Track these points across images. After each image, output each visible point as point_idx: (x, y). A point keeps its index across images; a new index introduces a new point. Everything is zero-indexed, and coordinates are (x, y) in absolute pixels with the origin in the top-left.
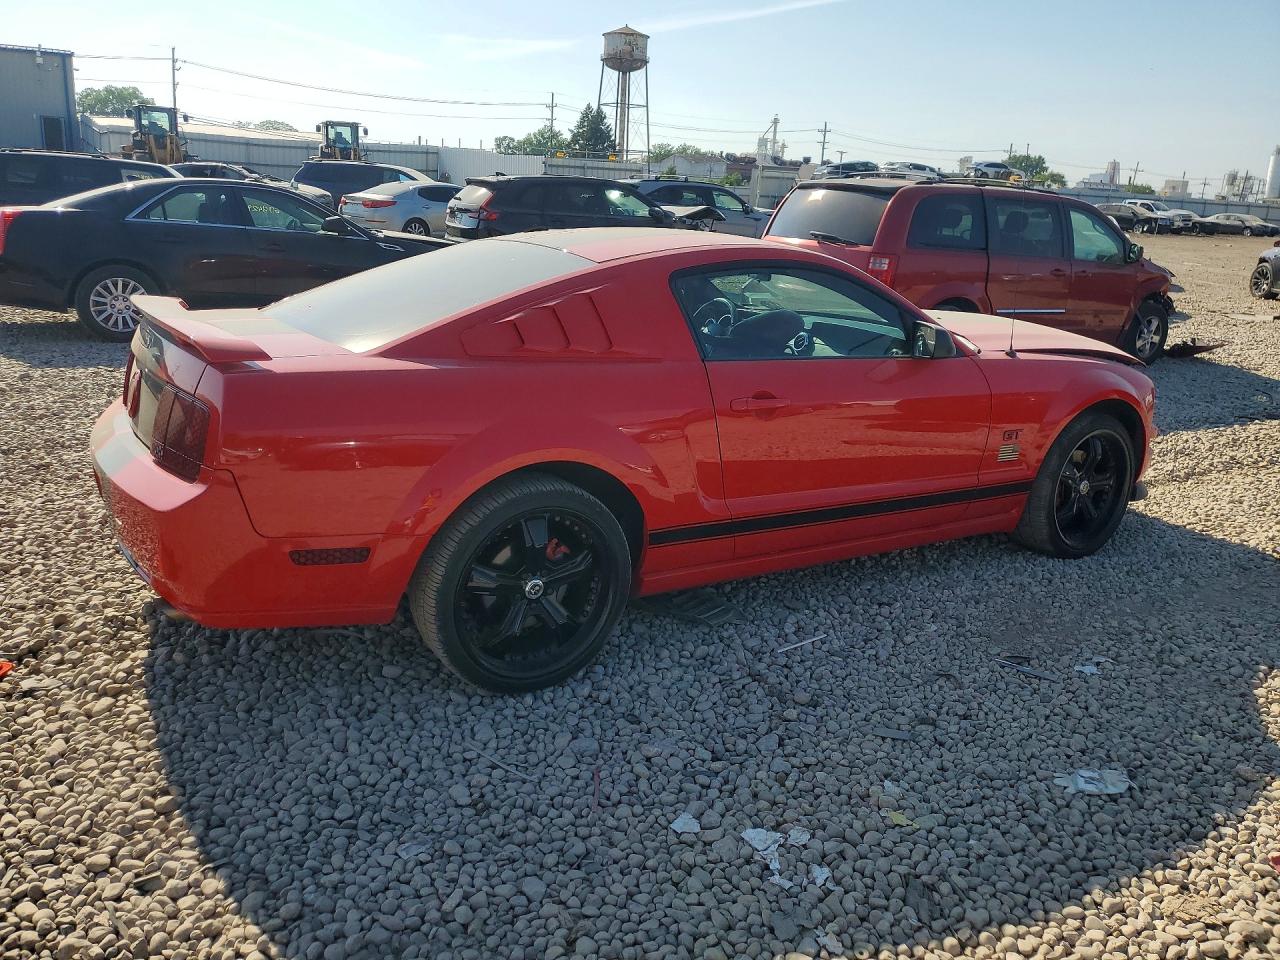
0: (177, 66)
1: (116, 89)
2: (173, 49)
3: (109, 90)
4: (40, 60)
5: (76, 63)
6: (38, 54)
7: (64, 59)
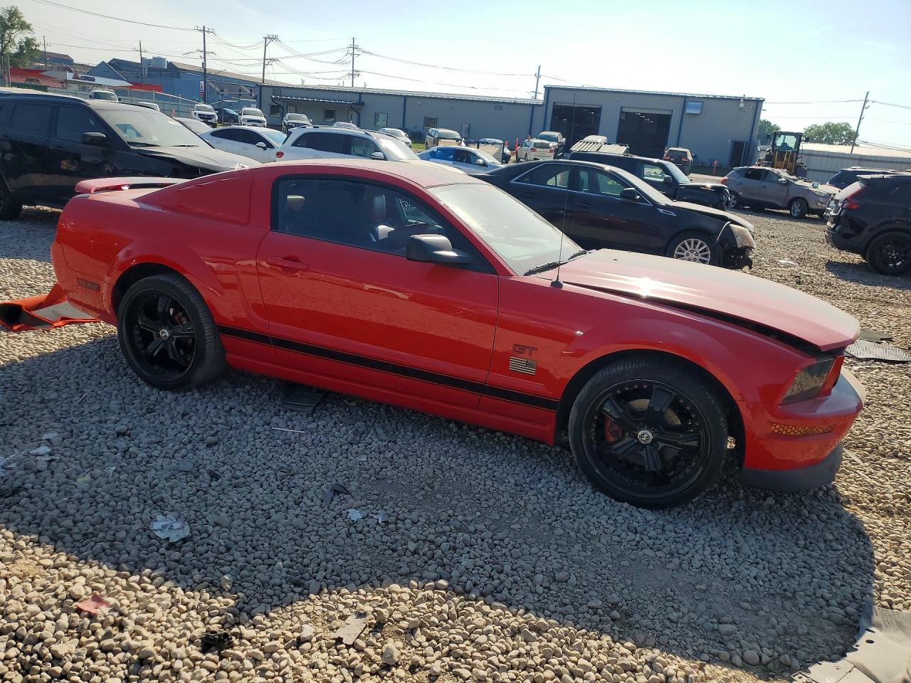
0: (866, 106)
1: (833, 125)
2: (868, 93)
3: (827, 126)
4: (742, 105)
5: (764, 106)
6: (742, 100)
7: (758, 103)
